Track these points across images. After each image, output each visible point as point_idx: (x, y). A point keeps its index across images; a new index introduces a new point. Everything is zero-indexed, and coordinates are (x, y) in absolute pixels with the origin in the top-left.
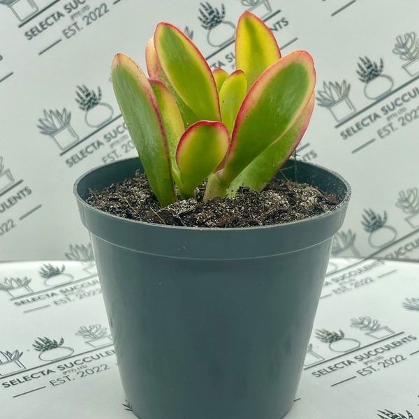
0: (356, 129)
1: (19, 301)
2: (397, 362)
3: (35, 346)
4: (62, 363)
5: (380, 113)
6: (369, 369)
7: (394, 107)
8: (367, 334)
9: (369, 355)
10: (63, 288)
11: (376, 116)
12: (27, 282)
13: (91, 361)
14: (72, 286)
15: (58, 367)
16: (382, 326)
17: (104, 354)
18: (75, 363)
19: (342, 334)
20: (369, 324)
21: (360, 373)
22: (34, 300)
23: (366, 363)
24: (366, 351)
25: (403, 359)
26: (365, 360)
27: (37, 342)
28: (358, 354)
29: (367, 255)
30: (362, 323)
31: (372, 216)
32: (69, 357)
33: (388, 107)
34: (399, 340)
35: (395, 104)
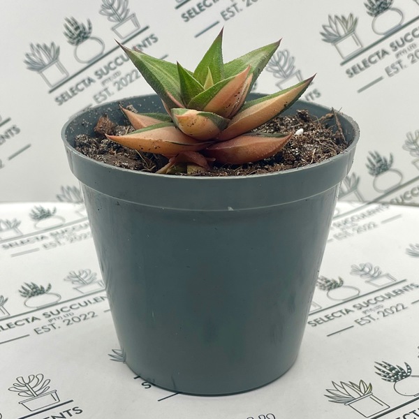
0: (362, 66)
1: (7, 244)
2: (397, 311)
3: (20, 292)
4: (47, 311)
5: (389, 49)
6: (368, 318)
7: (403, 43)
8: (368, 282)
9: (368, 303)
10: (54, 231)
11: (384, 53)
12: (17, 224)
13: (78, 308)
14: (63, 229)
15: (44, 314)
16: (384, 273)
17: (92, 301)
18: (62, 310)
19: (342, 281)
20: (370, 270)
21: (359, 323)
22: (22, 242)
23: (365, 312)
24: (365, 299)
25: (403, 308)
26: (364, 309)
27: (23, 288)
28: (356, 302)
29: (371, 199)
30: (363, 270)
31: (377, 159)
32: (56, 304)
33: (397, 42)
34: (401, 288)
35: (405, 40)
